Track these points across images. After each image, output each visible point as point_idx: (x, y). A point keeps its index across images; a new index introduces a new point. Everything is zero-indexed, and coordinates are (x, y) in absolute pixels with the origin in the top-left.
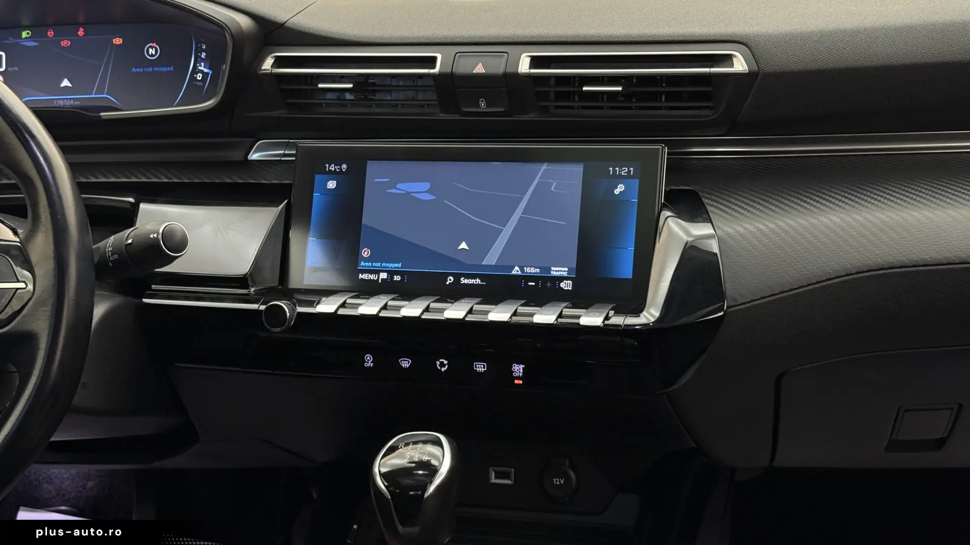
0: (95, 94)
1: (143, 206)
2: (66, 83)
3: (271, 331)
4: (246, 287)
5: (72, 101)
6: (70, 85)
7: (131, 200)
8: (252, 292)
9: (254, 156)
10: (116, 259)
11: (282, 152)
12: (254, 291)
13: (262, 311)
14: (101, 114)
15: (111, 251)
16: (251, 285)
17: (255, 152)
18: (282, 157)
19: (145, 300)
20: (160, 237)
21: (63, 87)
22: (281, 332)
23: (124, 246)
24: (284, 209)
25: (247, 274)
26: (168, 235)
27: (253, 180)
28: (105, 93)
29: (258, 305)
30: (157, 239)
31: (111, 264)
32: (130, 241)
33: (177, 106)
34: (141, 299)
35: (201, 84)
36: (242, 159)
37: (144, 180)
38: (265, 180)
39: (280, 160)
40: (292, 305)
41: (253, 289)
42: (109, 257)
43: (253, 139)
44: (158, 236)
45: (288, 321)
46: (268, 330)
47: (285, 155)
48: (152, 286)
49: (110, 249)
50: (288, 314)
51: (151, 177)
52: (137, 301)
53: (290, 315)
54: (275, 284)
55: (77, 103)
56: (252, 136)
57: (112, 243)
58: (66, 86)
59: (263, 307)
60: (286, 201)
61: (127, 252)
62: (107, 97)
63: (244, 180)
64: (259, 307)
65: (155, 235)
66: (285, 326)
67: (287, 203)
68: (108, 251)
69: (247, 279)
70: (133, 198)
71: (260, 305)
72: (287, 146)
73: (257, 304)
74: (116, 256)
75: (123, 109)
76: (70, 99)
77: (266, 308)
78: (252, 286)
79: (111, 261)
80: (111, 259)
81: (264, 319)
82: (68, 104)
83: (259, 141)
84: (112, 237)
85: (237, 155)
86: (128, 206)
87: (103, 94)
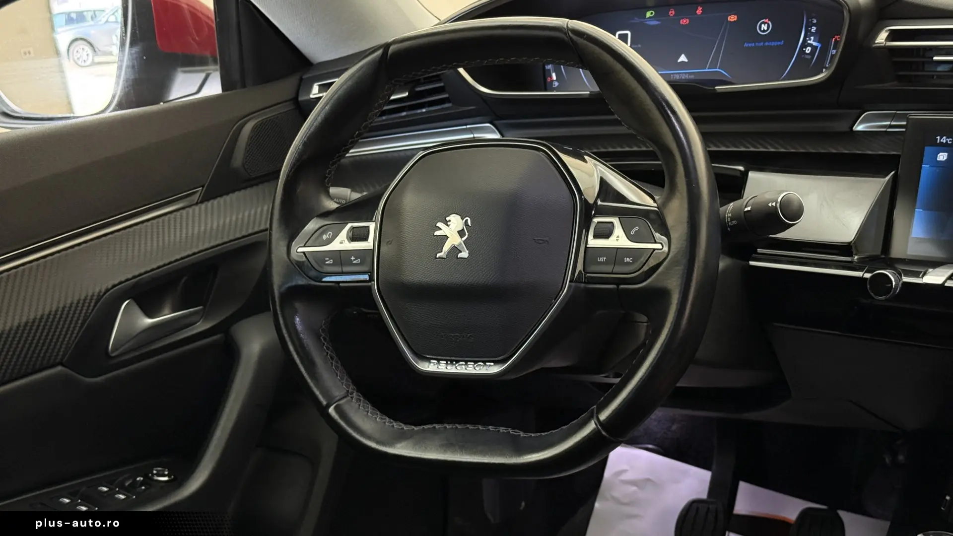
0: (708, 69)
1: (752, 175)
2: (683, 58)
3: (876, 299)
4: (851, 255)
5: (687, 75)
6: (686, 60)
7: (741, 168)
8: (855, 260)
9: (859, 127)
10: (735, 225)
11: (889, 123)
12: (857, 259)
13: (867, 279)
14: (716, 88)
15: (730, 217)
16: (854, 253)
17: (861, 123)
18: (888, 128)
19: (752, 263)
20: (778, 205)
21: (680, 62)
22: (886, 300)
23: (742, 213)
24: (891, 180)
25: (852, 242)
26: (785, 204)
27: (859, 151)
28: (718, 67)
29: (862, 273)
30: (776, 208)
31: (729, 229)
32: (749, 208)
33: (784, 80)
34: (748, 261)
35: (809, 57)
36: (848, 130)
37: (752, 149)
38: (872, 151)
39: (886, 131)
40: (897, 275)
41: (856, 257)
42: (728, 222)
43: (858, 111)
44: (776, 204)
45: (893, 290)
46: (874, 298)
47: (891, 126)
48: (758, 250)
49: (730, 215)
50: (894, 283)
51: (759, 146)
52: (744, 263)
53: (895, 284)
54: (878, 251)
55: (692, 77)
56: (859, 108)
57: (731, 210)
58: (683, 62)
59: (868, 275)
60: (893, 172)
61: (745, 218)
62: (719, 71)
63: (849, 151)
64: (863, 275)
65: (774, 204)
66: (889, 295)
67: (894, 174)
68: (728, 217)
69: (851, 247)
70: (742, 166)
71: (864, 273)
72: (893, 117)
73: (862, 271)
74: (735, 222)
75: (733, 81)
76: (686, 73)
77: (871, 277)
78: (856, 255)
79: (730, 227)
80: (730, 224)
81: (868, 286)
82: (683, 78)
83: (865, 112)
84: (732, 204)
85: (841, 126)
86: (738, 174)
87: (716, 68)
